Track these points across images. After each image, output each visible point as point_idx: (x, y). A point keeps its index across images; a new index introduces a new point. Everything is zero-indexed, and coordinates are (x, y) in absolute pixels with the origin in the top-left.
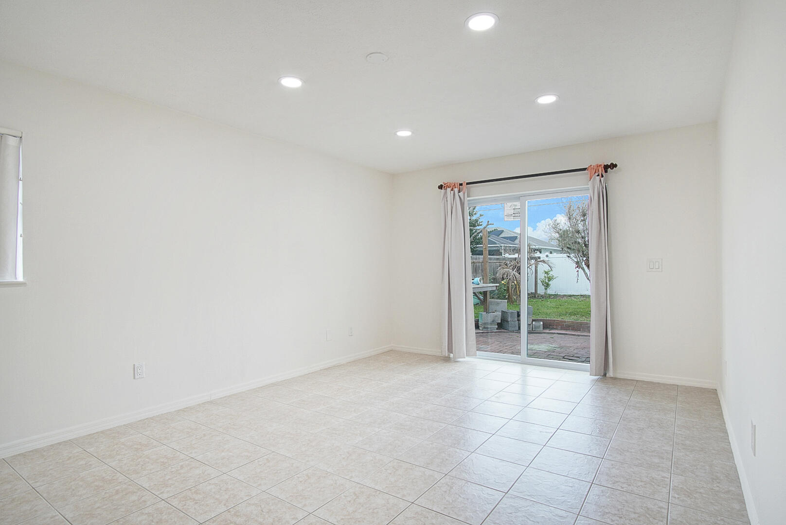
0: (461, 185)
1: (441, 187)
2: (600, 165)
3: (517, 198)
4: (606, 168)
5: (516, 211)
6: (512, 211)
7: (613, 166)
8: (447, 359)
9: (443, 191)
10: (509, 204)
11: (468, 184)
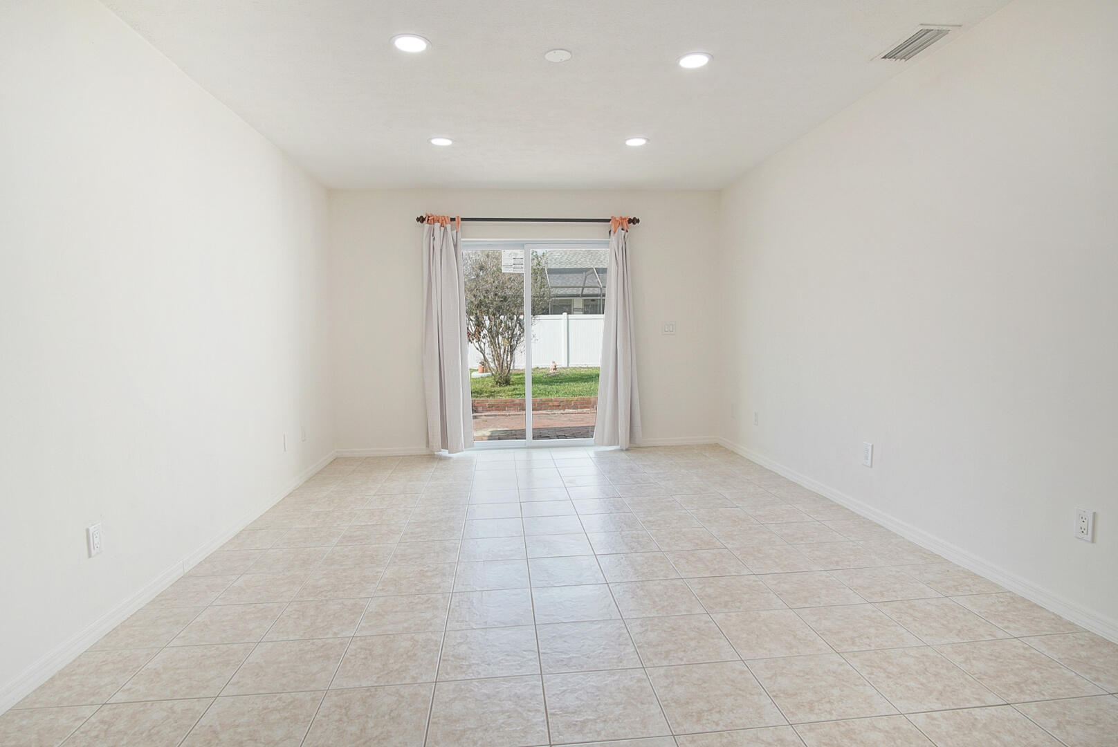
0: (453, 220)
1: (421, 220)
2: (625, 219)
3: (521, 245)
4: (630, 221)
5: (518, 261)
6: (512, 262)
7: (634, 221)
8: (432, 457)
9: (426, 225)
10: (508, 251)
11: (463, 219)
